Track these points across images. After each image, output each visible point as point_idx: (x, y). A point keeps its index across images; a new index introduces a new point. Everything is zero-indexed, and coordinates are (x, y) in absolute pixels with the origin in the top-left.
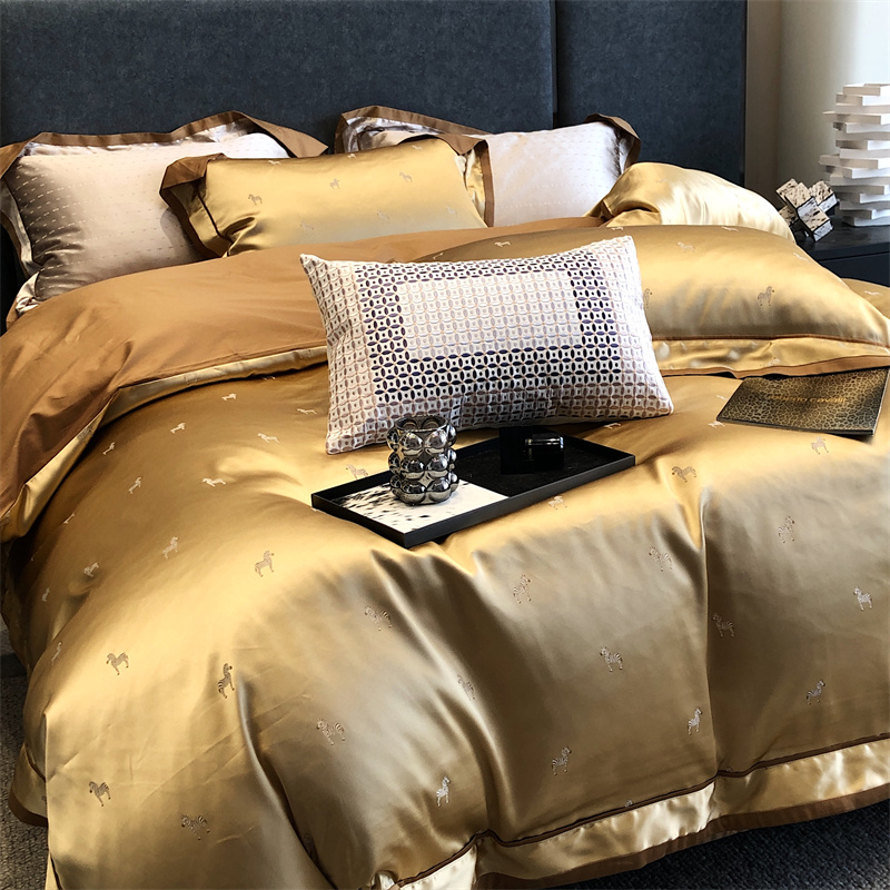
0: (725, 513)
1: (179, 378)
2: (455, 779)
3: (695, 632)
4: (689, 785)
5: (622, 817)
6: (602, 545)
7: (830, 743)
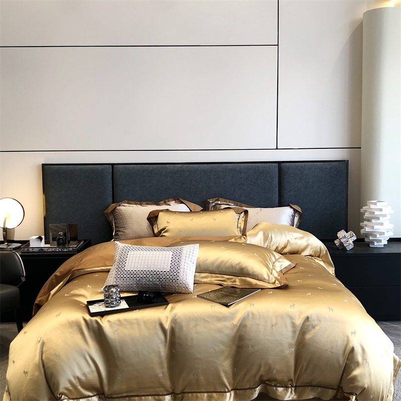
0: (178, 320)
1: (89, 269)
2: (88, 375)
3: (163, 351)
4: (161, 394)
5: (139, 398)
6: (142, 324)
7: (203, 390)
